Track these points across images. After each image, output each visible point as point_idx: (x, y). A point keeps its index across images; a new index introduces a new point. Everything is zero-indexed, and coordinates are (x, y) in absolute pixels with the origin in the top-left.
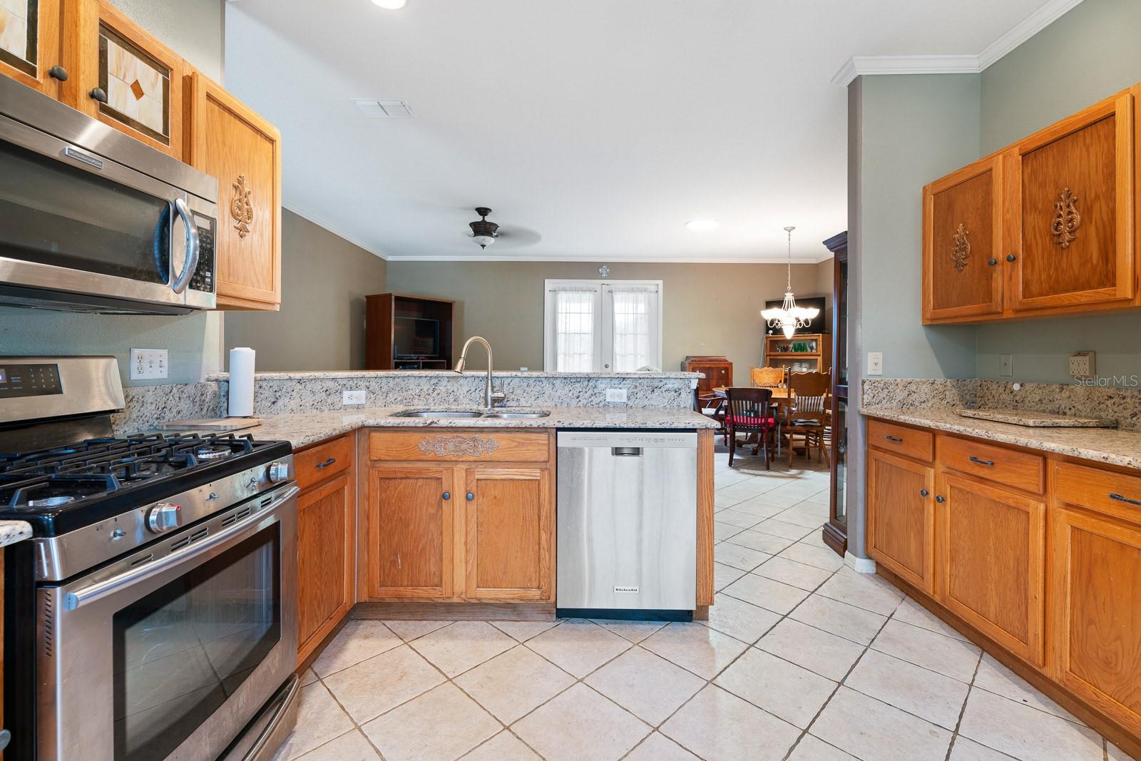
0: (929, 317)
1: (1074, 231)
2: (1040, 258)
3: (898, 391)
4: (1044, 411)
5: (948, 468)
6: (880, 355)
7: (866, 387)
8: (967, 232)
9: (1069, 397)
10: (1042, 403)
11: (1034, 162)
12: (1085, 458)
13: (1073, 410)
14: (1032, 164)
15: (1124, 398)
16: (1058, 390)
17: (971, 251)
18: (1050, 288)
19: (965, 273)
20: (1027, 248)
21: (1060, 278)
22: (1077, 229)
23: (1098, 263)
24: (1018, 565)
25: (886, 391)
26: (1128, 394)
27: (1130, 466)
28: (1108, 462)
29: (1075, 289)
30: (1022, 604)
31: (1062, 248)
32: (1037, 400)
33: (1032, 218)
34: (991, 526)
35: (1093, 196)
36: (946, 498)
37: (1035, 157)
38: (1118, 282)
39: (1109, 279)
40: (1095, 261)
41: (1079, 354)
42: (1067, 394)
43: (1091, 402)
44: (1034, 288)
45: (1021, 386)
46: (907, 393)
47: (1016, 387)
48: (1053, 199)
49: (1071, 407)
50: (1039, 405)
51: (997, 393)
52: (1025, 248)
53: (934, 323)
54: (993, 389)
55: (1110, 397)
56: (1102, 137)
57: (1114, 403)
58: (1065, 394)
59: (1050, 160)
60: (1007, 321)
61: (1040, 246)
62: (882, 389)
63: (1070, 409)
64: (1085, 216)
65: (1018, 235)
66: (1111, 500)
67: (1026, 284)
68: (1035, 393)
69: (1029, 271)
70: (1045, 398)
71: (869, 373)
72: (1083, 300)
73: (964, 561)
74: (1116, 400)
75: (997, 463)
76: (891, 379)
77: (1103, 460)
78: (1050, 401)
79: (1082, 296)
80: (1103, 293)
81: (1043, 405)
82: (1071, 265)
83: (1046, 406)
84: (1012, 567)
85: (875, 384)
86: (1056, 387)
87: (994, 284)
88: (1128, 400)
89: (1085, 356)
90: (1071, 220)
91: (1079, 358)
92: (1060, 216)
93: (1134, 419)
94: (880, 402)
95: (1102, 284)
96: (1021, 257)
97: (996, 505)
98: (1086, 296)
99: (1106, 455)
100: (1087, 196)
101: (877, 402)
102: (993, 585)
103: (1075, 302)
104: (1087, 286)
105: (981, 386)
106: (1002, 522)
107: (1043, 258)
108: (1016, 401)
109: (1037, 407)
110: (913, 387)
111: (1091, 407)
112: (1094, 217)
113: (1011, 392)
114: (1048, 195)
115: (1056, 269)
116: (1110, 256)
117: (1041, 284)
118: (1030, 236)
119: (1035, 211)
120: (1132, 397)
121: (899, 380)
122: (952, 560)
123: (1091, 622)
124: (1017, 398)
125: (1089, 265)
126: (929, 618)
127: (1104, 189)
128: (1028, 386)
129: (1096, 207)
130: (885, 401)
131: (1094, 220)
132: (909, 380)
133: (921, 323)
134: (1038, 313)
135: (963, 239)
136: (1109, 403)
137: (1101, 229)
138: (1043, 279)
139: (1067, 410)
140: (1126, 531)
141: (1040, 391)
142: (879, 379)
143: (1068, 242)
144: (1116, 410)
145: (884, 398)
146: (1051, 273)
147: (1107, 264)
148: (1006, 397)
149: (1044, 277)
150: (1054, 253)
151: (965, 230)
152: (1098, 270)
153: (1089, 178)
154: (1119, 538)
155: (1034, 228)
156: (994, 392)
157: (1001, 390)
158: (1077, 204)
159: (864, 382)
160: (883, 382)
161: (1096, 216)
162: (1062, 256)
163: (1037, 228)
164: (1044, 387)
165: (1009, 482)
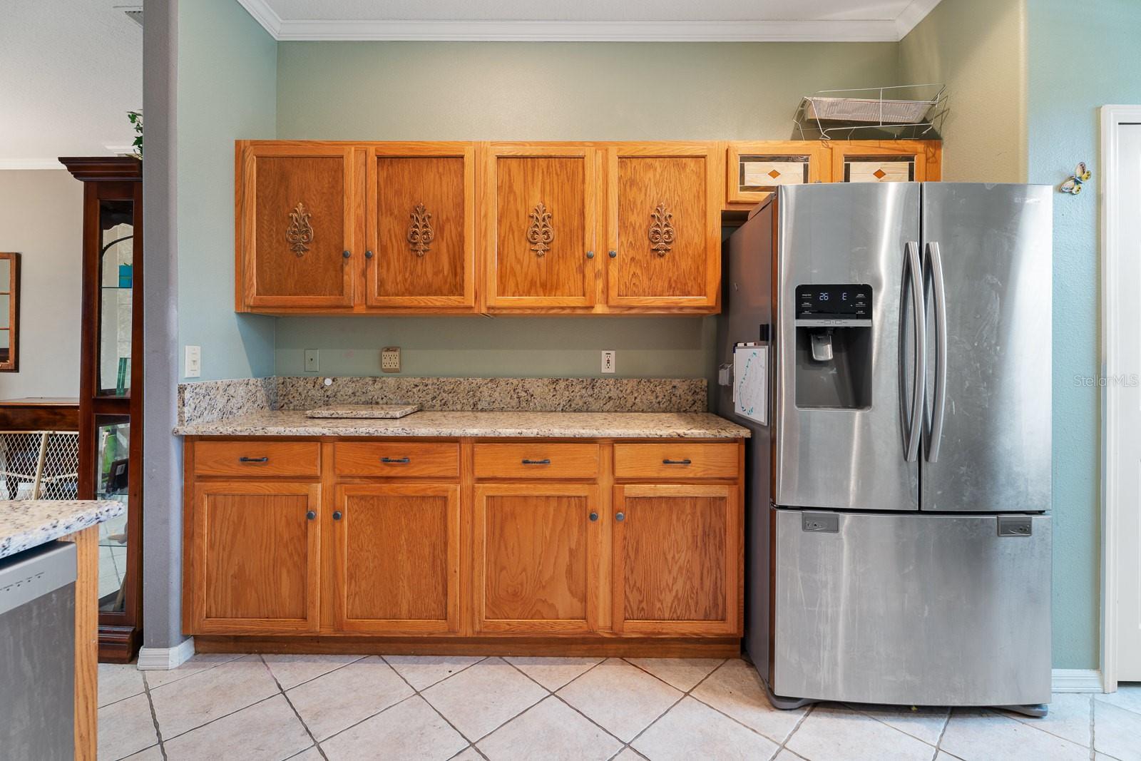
0: (252, 304)
1: (428, 243)
2: (396, 261)
3: (218, 397)
4: (357, 403)
5: (342, 477)
6: (198, 349)
7: (187, 395)
8: (310, 215)
9: (382, 388)
10: (355, 395)
11: (390, 168)
12: (504, 436)
13: (385, 400)
14: (388, 170)
15: (426, 386)
16: (371, 382)
17: (314, 237)
18: (406, 290)
19: (306, 259)
20: (383, 249)
21: (415, 281)
22: (430, 242)
23: (449, 273)
24: (434, 549)
25: (207, 397)
26: (430, 382)
27: (538, 436)
28: (522, 436)
29: (428, 294)
30: (439, 584)
31: (418, 255)
32: (350, 393)
33: (387, 222)
34: (403, 523)
35: (444, 217)
36: (343, 512)
37: (391, 163)
38: (465, 294)
39: (458, 289)
40: (446, 273)
41: (388, 350)
42: (380, 385)
43: (401, 391)
44: (390, 287)
45: (333, 381)
46: (226, 398)
47: (328, 382)
48: (408, 209)
49: (383, 396)
50: (352, 398)
51: (304, 389)
52: (380, 246)
53: (255, 311)
54: (300, 386)
55: (416, 386)
56: (453, 171)
57: (419, 391)
58: (378, 386)
59: (406, 173)
60: (359, 316)
61: (395, 251)
62: (204, 397)
63: (382, 399)
64: (438, 233)
65: (374, 233)
66: (523, 465)
67: (381, 282)
68: (348, 387)
69: (384, 271)
70: (358, 391)
71: (186, 376)
72: (438, 304)
73: (367, 573)
74: (421, 387)
75: (413, 459)
76: (212, 383)
77: (519, 435)
78: (364, 393)
79: (436, 300)
80: (454, 300)
81: (357, 397)
82: (426, 273)
83: (359, 398)
84: (427, 554)
85: (197, 390)
86: (369, 380)
87: (346, 277)
88: (430, 387)
89: (395, 351)
90: (426, 233)
91: (390, 353)
92: (416, 226)
93: (434, 401)
94: (202, 414)
95: (451, 293)
96: (376, 256)
97: (409, 501)
98: (440, 301)
99: (519, 431)
100: (440, 216)
101: (198, 415)
102: (405, 582)
103: (430, 304)
104: (438, 292)
105: (283, 383)
106: (415, 515)
107: (399, 261)
108: (327, 396)
109: (350, 400)
110: (231, 391)
111: (400, 395)
112: (445, 235)
113: (322, 388)
114: (403, 204)
115: (411, 274)
116: (459, 270)
117: (397, 284)
118: (385, 238)
119: (391, 215)
120: (433, 384)
121: (219, 382)
122: (351, 577)
123: (503, 568)
124: (329, 393)
125: (441, 275)
126: (309, 661)
127: (454, 214)
128: (339, 381)
129: (447, 227)
130: (207, 412)
131: (445, 239)
132: (227, 381)
133: (233, 310)
134: (392, 311)
135: (304, 220)
136: (415, 390)
137: (451, 246)
138: (398, 280)
139: (379, 400)
140: (530, 486)
141: (354, 385)
142: (199, 383)
143: (423, 251)
144: (420, 395)
145: (206, 409)
146: (407, 277)
147: (456, 275)
148: (317, 393)
149: (399, 278)
150: (409, 258)
151: (306, 211)
152: (449, 280)
153: (442, 201)
154: (525, 493)
155: (389, 231)
156: (300, 389)
157: (310, 386)
158: (430, 220)
159: (182, 389)
160: (204, 386)
161: (446, 234)
162: (417, 263)
163: (392, 232)
164: (357, 380)
165: (426, 473)
